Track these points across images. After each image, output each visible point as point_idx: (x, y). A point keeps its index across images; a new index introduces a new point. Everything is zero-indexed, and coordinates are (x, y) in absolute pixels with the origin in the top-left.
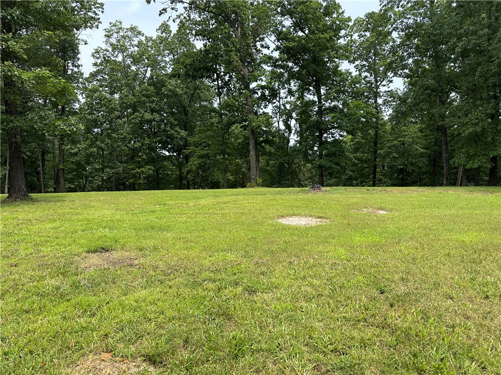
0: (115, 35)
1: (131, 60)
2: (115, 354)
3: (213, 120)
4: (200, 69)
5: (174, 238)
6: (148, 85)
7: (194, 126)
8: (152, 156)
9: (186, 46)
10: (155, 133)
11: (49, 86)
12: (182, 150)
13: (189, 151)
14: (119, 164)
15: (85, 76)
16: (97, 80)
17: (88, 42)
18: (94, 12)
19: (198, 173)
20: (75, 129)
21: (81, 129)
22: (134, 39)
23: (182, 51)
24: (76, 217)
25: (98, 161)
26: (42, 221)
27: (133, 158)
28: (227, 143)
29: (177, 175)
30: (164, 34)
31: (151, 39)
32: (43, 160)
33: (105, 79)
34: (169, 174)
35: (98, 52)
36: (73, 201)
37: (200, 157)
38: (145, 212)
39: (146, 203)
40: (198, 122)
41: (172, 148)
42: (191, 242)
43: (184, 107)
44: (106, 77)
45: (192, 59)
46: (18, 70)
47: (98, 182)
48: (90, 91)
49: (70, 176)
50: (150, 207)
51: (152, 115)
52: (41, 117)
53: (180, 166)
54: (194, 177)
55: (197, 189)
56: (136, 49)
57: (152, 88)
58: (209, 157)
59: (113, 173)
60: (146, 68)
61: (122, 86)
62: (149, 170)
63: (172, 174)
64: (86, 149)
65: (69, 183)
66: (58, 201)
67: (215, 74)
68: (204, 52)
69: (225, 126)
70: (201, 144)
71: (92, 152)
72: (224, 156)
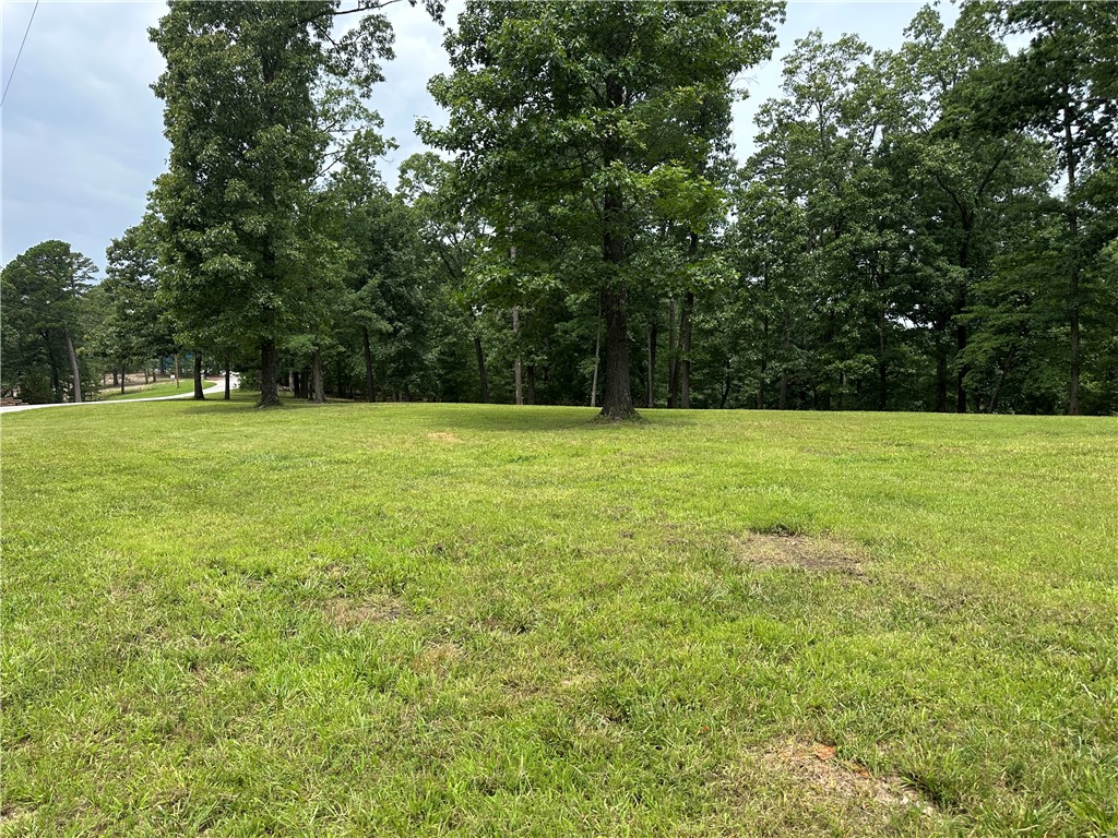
0: (806, 66)
1: (838, 114)
2: (841, 751)
3: (1045, 234)
4: (1016, 106)
5: (945, 528)
6: (876, 166)
7: (989, 253)
8: (873, 330)
9: (979, 54)
10: (883, 279)
11: (681, 197)
12: (951, 314)
13: (971, 316)
14: (799, 350)
15: (738, 167)
16: (762, 172)
17: (750, 93)
18: (766, 24)
19: (990, 373)
20: (722, 280)
21: (734, 278)
22: (848, 66)
23: (967, 68)
24: (722, 458)
25: (756, 346)
26: (661, 461)
27: (828, 337)
28: (1087, 290)
29: (931, 375)
30: (923, 38)
31: (888, 56)
32: (654, 345)
33: (777, 168)
34: (912, 375)
35: (769, 111)
36: (709, 425)
37: (1004, 330)
38: (865, 460)
39: (864, 439)
40: (999, 241)
41: (923, 311)
42: (995, 542)
43: (964, 208)
44: (782, 161)
45: (996, 83)
46: (630, 175)
47: (751, 389)
48: (749, 196)
49: (697, 376)
50: (876, 450)
51: (880, 235)
52: (656, 262)
53: (941, 355)
54: (980, 381)
55: (985, 411)
56: (851, 86)
57: (885, 171)
58: (1027, 331)
59: (785, 370)
60: (872, 127)
61: (815, 176)
62: (864, 363)
63: (919, 375)
64: (733, 320)
65: (695, 390)
66: (684, 424)
67: (1062, 112)
68: (1031, 59)
69: (1083, 246)
70: (1004, 298)
71: (744, 326)
72: (1075, 326)
